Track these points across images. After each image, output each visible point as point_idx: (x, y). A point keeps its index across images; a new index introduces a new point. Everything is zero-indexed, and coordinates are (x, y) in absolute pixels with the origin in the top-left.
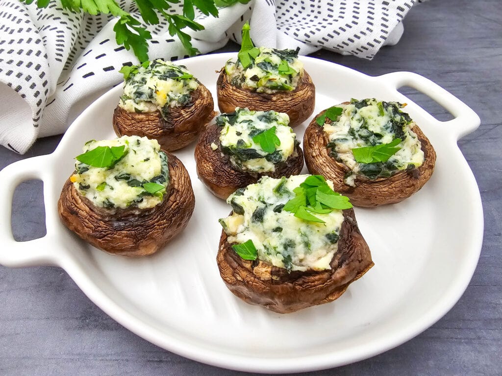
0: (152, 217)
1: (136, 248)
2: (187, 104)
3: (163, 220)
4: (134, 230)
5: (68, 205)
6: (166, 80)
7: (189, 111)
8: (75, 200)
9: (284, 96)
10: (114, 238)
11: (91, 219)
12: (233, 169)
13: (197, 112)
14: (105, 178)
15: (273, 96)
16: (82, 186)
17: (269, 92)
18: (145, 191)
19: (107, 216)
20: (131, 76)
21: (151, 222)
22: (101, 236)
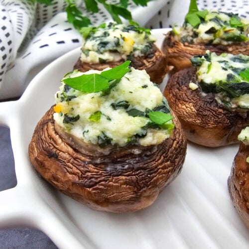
0: (154, 157)
1: (136, 199)
2: (149, 54)
3: (167, 162)
4: (134, 175)
5: (44, 146)
6: (128, 32)
7: (150, 61)
8: (53, 140)
9: (239, 47)
10: (109, 186)
11: (76, 162)
12: (220, 108)
13: (158, 62)
14: (99, 107)
15: (228, 47)
16: (69, 118)
17: (225, 43)
18: (151, 122)
19: (99, 157)
20: (91, 34)
21: (154, 164)
22: (91, 183)
